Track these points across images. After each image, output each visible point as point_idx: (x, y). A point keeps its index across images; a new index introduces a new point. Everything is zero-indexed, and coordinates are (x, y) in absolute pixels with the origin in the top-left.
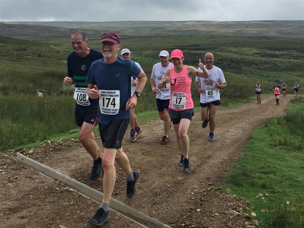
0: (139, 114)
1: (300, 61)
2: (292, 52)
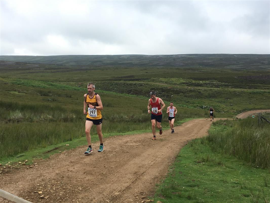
0: (81, 138)
1: (220, 89)
2: (213, 81)
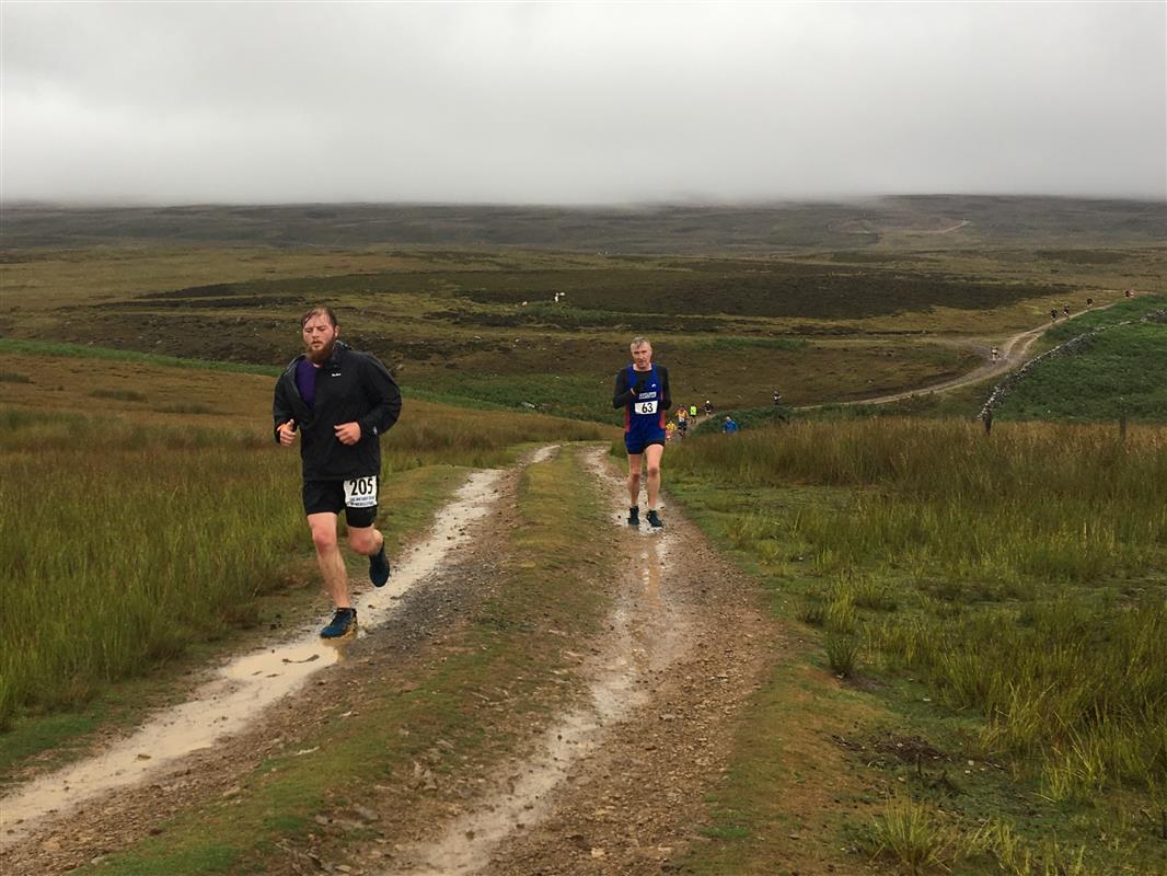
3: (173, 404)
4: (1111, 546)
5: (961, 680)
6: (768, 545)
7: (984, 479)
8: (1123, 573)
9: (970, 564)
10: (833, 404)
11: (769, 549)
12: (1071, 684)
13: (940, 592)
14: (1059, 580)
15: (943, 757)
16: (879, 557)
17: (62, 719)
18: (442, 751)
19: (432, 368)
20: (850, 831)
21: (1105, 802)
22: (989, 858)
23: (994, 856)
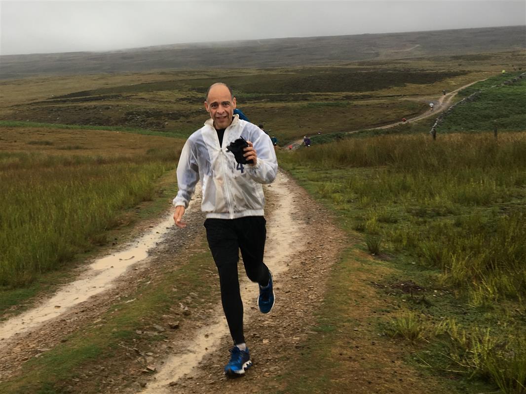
3: (66, 146)
4: (494, 188)
5: (428, 253)
6: (337, 195)
7: (434, 161)
8: (500, 200)
9: (430, 200)
10: (364, 130)
11: (337, 197)
12: (479, 253)
13: (417, 213)
14: (471, 205)
15: (423, 289)
16: (387, 198)
17: (20, 291)
18: (192, 298)
19: (181, 124)
20: (381, 326)
21: (498, 306)
22: (446, 335)
23: (448, 333)
